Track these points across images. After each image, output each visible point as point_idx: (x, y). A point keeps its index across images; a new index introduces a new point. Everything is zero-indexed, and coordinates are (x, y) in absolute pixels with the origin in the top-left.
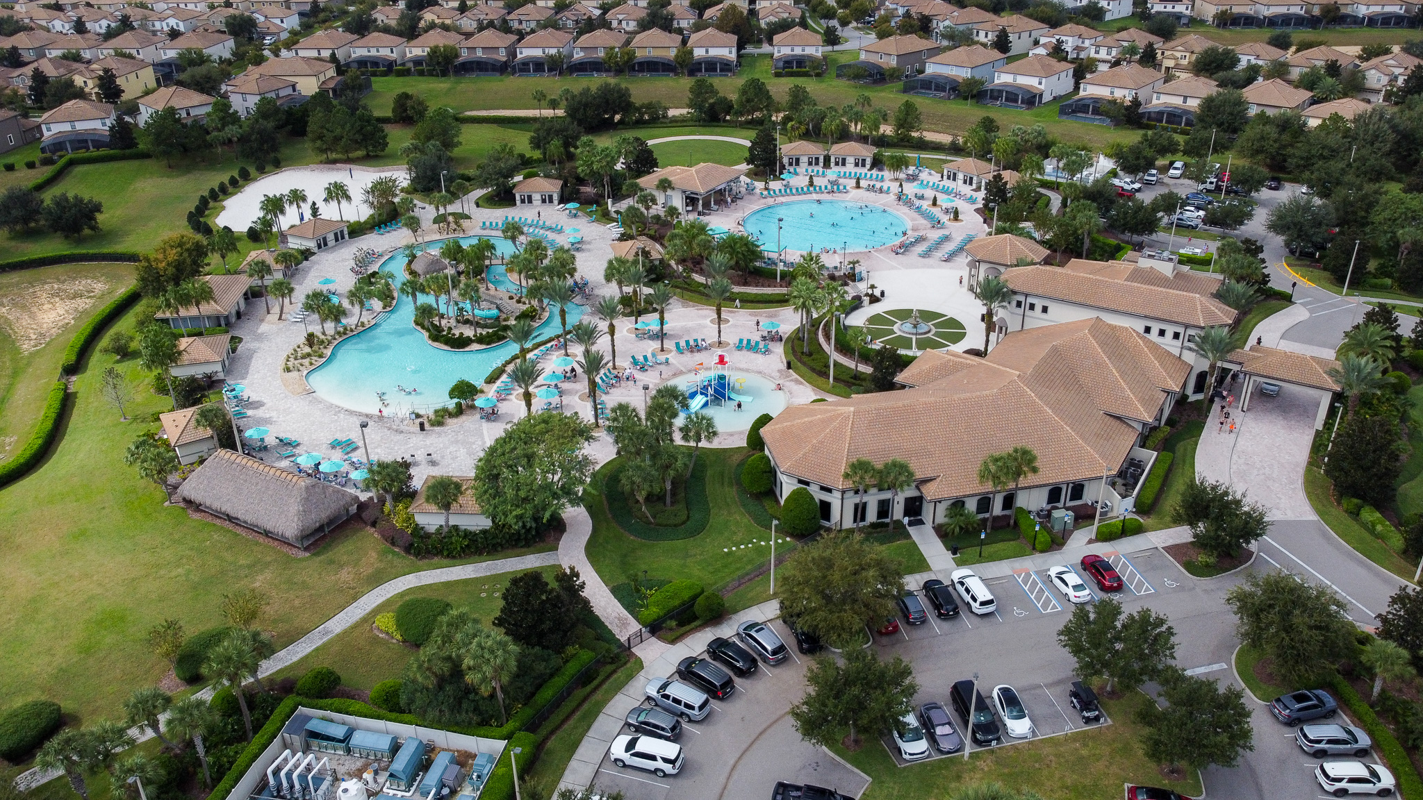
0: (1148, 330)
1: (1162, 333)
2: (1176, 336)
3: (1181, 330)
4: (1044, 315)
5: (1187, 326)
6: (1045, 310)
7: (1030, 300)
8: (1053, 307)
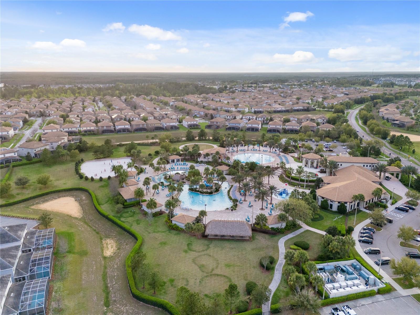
0: (364, 166)
1: (367, 166)
2: (370, 166)
3: (371, 165)
4: (341, 166)
5: (372, 164)
6: (341, 165)
7: (338, 163)
8: (343, 164)
